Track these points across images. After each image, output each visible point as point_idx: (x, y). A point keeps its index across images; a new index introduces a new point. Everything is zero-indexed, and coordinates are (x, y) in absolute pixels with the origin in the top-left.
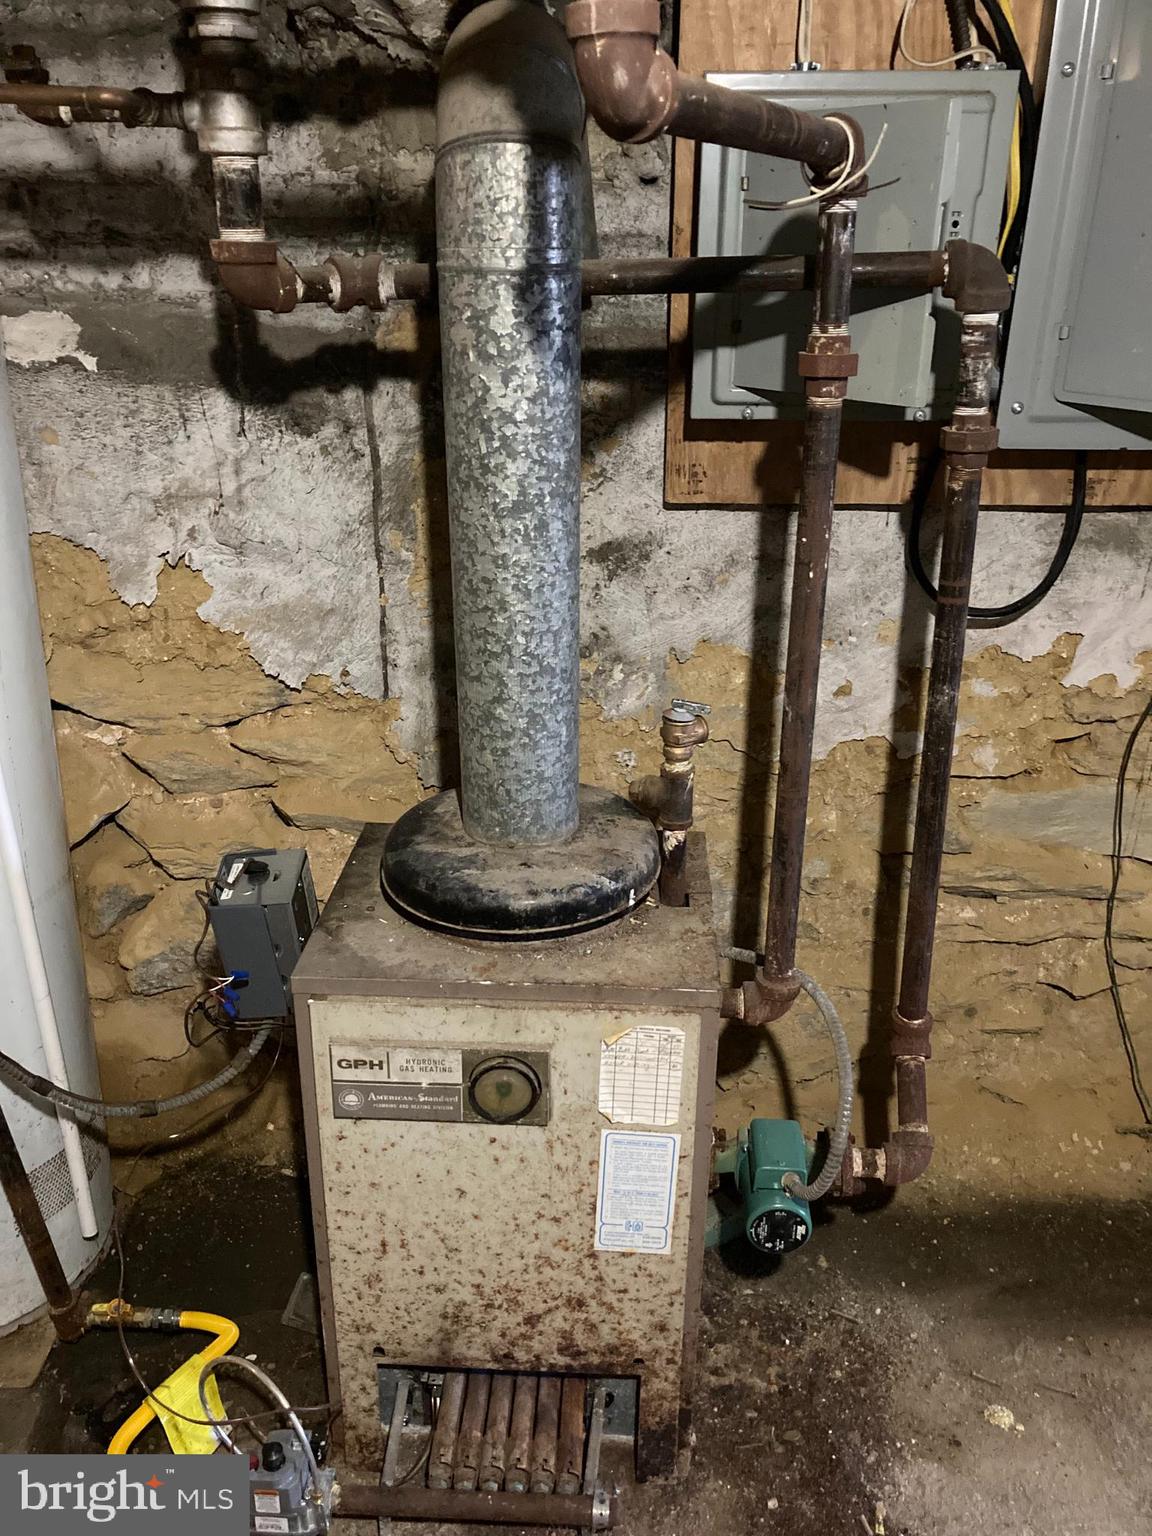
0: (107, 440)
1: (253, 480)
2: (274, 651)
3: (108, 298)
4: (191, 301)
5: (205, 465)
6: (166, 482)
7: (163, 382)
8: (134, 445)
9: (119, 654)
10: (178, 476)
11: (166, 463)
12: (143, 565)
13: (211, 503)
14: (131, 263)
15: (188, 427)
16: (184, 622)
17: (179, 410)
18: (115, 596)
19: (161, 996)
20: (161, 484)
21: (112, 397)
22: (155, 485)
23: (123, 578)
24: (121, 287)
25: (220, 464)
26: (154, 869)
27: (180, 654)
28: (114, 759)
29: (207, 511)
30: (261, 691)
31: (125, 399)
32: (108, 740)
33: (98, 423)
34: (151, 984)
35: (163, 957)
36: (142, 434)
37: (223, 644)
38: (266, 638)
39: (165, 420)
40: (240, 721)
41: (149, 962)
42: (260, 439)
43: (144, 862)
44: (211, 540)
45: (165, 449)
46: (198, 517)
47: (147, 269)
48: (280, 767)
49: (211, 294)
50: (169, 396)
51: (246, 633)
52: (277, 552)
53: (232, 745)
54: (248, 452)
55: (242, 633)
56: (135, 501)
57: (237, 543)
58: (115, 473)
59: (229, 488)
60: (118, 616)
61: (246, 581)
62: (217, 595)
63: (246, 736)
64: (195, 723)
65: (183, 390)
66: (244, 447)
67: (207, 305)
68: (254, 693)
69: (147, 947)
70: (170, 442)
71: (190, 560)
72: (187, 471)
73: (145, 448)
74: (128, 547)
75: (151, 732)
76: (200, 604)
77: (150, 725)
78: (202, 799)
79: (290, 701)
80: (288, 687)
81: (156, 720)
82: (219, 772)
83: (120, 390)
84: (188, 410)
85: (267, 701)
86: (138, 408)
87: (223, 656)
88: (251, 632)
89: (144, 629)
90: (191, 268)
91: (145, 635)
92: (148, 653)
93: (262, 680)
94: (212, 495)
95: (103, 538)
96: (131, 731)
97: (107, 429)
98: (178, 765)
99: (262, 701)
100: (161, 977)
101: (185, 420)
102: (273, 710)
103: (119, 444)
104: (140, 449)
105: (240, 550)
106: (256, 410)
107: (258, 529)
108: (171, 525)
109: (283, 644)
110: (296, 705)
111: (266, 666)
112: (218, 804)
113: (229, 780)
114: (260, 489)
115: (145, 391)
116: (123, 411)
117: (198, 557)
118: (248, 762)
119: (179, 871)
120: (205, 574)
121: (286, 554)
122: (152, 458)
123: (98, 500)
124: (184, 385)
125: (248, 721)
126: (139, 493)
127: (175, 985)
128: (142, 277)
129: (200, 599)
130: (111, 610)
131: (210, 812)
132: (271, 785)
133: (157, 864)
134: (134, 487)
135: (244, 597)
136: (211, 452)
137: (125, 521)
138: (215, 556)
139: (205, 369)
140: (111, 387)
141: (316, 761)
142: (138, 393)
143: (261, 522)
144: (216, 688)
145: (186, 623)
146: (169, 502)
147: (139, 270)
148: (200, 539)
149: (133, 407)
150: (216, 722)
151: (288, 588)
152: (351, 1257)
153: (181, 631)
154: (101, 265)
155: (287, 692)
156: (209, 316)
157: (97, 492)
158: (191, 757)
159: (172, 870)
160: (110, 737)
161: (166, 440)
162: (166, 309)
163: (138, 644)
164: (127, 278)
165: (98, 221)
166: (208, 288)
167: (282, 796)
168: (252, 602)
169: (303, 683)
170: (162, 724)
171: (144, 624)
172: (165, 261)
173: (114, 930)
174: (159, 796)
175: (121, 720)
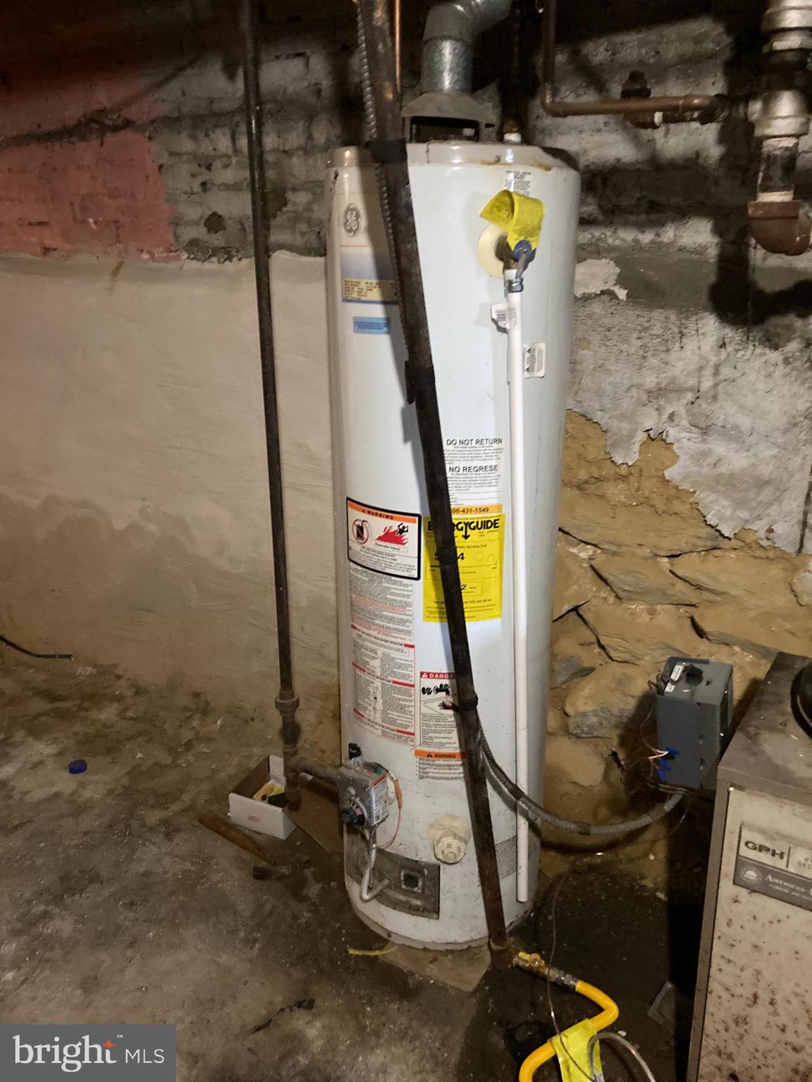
0: (624, 347)
1: (725, 380)
2: (716, 507)
3: (642, 249)
4: (701, 250)
5: (691, 368)
6: (659, 379)
7: (671, 307)
8: (641, 352)
9: (602, 497)
10: (668, 375)
11: (663, 365)
12: (631, 436)
13: (690, 396)
14: (663, 225)
15: (683, 340)
16: (653, 480)
17: (680, 327)
18: (608, 457)
19: (587, 739)
20: (656, 380)
21: (633, 317)
22: (650, 381)
23: (615, 445)
24: (652, 242)
25: (701, 368)
26: (597, 650)
27: (646, 502)
28: (584, 568)
29: (686, 401)
30: (700, 535)
31: (642, 319)
32: (583, 555)
33: (620, 335)
34: (583, 731)
35: (595, 713)
36: (649, 345)
37: (678, 498)
38: (712, 497)
39: (668, 335)
40: (681, 554)
41: (584, 715)
42: (737, 351)
43: (592, 643)
44: (685, 423)
45: (663, 355)
46: (678, 406)
47: (673, 228)
48: (705, 593)
49: (717, 244)
50: (673, 317)
51: (698, 493)
52: (732, 434)
53: (671, 571)
54: (725, 360)
55: (695, 492)
56: (634, 391)
57: (703, 425)
58: (624, 371)
59: (707, 384)
60: (608, 470)
61: (704, 454)
62: (681, 463)
63: (684, 567)
64: (647, 551)
65: (685, 314)
66: (723, 356)
67: (713, 253)
68: (694, 536)
69: (586, 704)
70: (668, 351)
71: (667, 436)
72: (676, 372)
73: (649, 354)
74: (623, 424)
75: (614, 554)
76: (667, 467)
77: (614, 548)
78: (642, 607)
79: (721, 546)
80: (722, 535)
81: (619, 546)
82: (658, 589)
83: (638, 313)
84: (685, 328)
85: (704, 543)
86: (650, 326)
87: (676, 506)
88: (701, 492)
89: (623, 481)
90: (706, 226)
91: (622, 486)
92: (622, 498)
93: (702, 528)
94: (691, 390)
95: (607, 416)
96: (599, 551)
97: (625, 340)
98: (629, 579)
99: (699, 543)
100: (591, 727)
101: (682, 335)
102: (706, 551)
103: (632, 350)
104: (645, 355)
105: (705, 431)
106: (738, 329)
107: (722, 417)
108: (657, 409)
109: (725, 502)
110: (725, 550)
111: (709, 517)
112: (652, 612)
113: (664, 597)
114: (729, 388)
115: (658, 314)
116: (639, 327)
117: (672, 433)
118: (680, 585)
119: (617, 655)
120: (675, 447)
121: (741, 437)
122: (653, 361)
123: (609, 389)
124: (687, 309)
125: (686, 555)
126: (638, 386)
127: (600, 735)
128: (669, 234)
129: (668, 464)
130: (603, 466)
131: (645, 618)
132: (694, 605)
133: (602, 647)
134: (636, 381)
135: (701, 466)
136: (696, 359)
137: (625, 405)
138: (684, 434)
139: (704, 298)
140: (633, 311)
141: (733, 593)
142: (651, 315)
143: (727, 412)
144: (667, 529)
145: (654, 480)
146: (658, 393)
147: (668, 229)
148: (677, 421)
149: (646, 325)
150: (662, 553)
151: (736, 460)
152: (725, 995)
153: (649, 486)
154: (641, 227)
155: (721, 538)
156: (713, 260)
157: (609, 384)
158: (640, 576)
159: (612, 654)
160: (585, 553)
161: (665, 349)
162: (682, 256)
163: (617, 492)
164: (658, 235)
165: (645, 196)
166: (716, 240)
167: (702, 615)
168: (707, 469)
169: (735, 534)
170: (623, 549)
171: (624, 478)
172: (687, 222)
173: (564, 686)
174: (611, 599)
175: (595, 542)
